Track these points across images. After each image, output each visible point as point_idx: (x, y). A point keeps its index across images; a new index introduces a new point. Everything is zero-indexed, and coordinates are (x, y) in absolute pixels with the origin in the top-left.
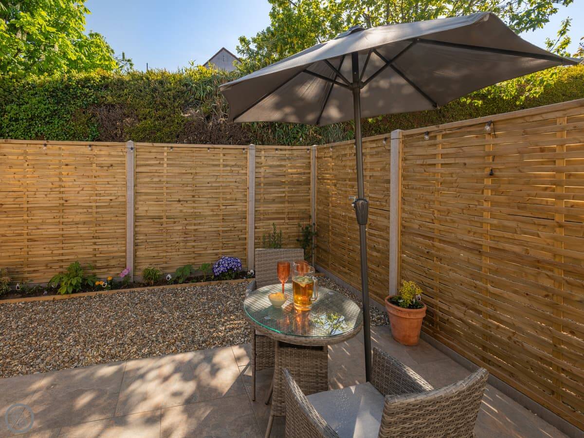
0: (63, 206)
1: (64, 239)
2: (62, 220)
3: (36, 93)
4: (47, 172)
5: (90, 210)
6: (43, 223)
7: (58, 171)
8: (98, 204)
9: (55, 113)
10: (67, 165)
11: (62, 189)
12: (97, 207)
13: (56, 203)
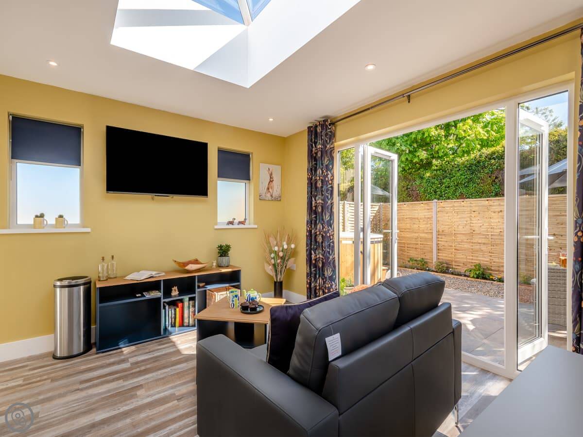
0: (472, 233)
1: (473, 251)
2: (471, 241)
3: (460, 170)
4: (464, 216)
5: (487, 237)
6: (462, 241)
7: (469, 215)
8: (492, 234)
9: (471, 180)
10: (474, 212)
11: (472, 225)
12: (492, 235)
13: (468, 232)
